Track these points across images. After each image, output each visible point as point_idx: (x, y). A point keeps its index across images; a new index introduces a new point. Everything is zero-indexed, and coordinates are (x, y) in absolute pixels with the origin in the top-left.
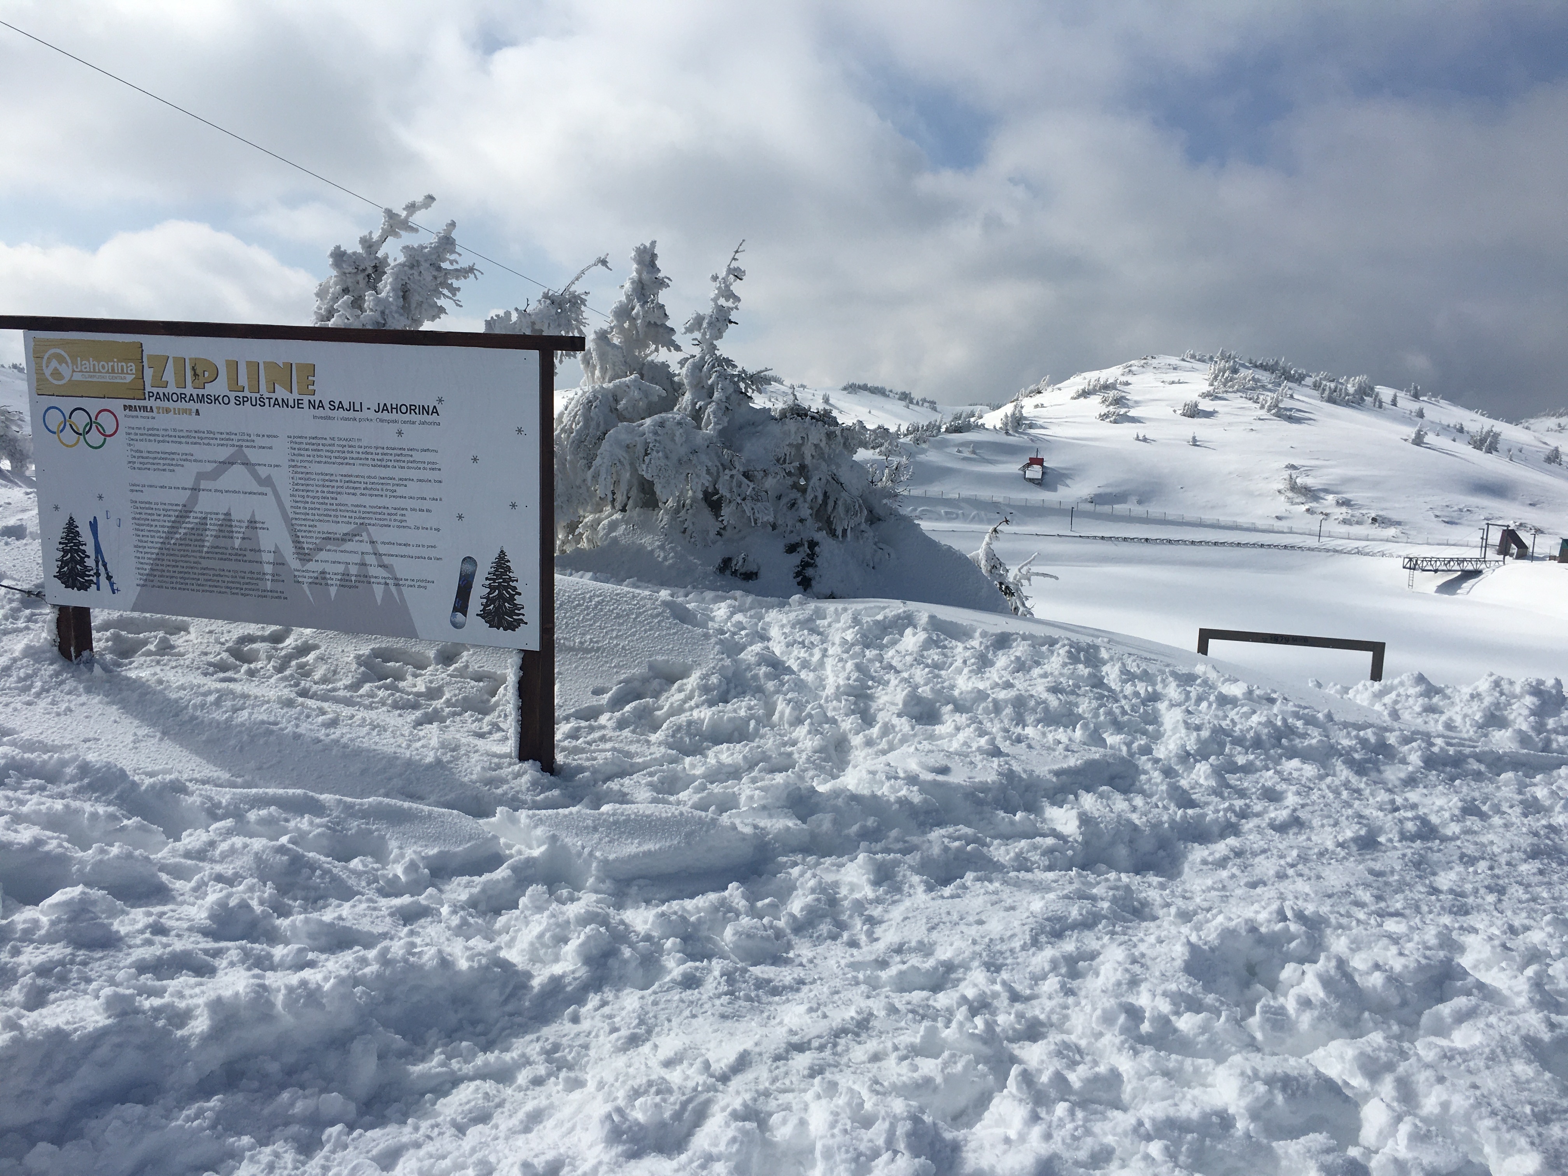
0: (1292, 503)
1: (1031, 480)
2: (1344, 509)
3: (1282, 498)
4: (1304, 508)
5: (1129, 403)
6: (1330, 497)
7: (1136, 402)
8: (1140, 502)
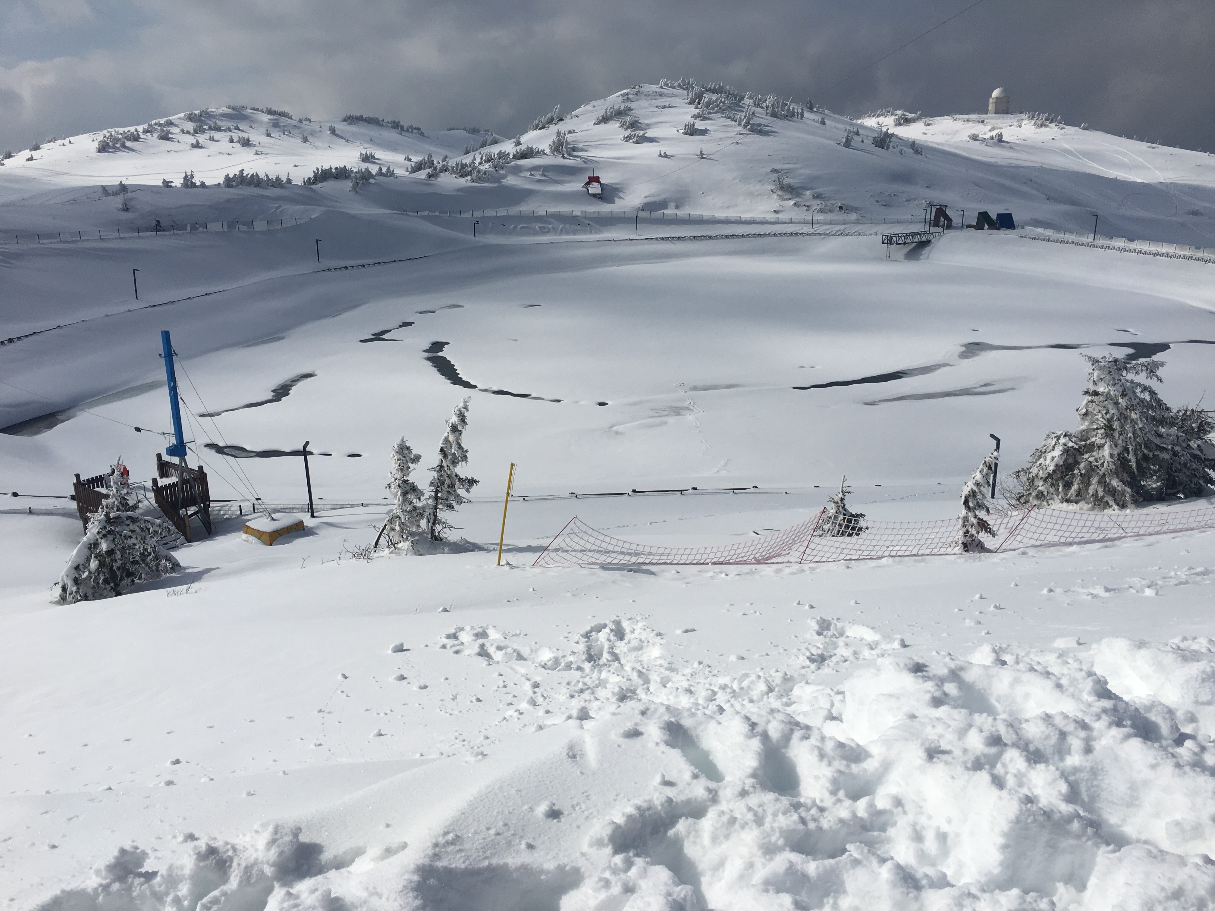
0: (783, 200)
1: (594, 195)
2: (819, 202)
3: (775, 196)
4: (792, 203)
5: (643, 126)
6: (808, 193)
7: (647, 125)
8: (677, 207)
